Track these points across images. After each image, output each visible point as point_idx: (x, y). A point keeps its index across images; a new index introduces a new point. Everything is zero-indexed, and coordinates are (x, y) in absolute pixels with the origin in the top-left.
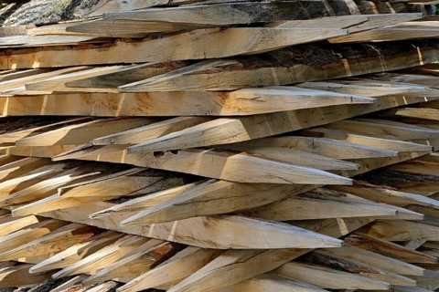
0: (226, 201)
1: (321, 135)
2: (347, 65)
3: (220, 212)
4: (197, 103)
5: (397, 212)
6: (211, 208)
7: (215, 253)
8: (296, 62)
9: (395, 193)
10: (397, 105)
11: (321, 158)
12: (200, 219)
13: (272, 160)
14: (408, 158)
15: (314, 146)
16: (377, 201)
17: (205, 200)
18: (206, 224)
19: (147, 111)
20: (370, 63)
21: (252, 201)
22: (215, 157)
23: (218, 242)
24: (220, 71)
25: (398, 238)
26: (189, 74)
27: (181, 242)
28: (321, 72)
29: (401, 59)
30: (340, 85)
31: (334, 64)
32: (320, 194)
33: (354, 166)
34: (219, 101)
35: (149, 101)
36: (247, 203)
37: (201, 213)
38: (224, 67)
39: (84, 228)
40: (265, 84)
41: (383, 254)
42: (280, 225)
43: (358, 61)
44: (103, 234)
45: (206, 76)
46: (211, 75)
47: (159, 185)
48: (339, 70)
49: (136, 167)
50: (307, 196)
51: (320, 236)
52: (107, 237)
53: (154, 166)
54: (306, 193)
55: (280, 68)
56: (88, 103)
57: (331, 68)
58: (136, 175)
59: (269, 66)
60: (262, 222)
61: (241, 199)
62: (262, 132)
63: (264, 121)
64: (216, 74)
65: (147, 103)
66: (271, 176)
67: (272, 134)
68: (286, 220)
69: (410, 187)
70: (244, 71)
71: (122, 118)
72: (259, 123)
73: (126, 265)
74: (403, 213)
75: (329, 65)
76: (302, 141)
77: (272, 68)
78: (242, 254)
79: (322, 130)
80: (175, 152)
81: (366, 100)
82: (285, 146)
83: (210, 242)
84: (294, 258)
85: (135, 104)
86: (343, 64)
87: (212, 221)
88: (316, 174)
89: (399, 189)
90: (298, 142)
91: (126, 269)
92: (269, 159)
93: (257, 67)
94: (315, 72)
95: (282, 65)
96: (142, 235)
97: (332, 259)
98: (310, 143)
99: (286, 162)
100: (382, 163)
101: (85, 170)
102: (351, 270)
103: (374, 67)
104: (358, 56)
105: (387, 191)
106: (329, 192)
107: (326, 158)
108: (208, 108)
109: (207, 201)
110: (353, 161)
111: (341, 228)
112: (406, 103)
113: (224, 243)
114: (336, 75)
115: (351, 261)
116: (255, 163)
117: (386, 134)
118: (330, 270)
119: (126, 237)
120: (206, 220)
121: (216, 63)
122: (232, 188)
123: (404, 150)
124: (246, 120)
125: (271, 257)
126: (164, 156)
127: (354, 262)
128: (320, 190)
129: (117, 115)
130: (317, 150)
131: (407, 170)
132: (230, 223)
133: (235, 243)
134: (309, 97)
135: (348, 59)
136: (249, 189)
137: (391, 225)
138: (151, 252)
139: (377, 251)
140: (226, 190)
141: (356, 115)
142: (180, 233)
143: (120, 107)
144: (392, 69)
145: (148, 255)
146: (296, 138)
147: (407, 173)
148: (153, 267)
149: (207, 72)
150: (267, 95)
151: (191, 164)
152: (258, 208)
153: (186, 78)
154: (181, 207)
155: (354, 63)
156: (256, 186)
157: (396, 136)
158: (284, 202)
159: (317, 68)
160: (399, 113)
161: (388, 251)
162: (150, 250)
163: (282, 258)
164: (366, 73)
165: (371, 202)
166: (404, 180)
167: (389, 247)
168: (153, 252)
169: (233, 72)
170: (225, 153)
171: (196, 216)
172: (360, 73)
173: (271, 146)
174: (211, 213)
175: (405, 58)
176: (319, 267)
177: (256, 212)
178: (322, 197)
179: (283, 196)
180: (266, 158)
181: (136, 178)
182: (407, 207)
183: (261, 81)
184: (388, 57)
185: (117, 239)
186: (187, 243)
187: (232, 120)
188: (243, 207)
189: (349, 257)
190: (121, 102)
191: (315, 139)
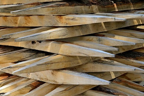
0: (61, 63)
1: (104, 36)
2: (115, 6)
3: (58, 68)
4: (49, 21)
5: (135, 69)
6: (54, 67)
7: (56, 86)
8: (93, 4)
9: (135, 61)
10: (137, 24)
11: (102, 45)
12: (50, 71)
13: (81, 46)
14: (142, 47)
15: (99, 40)
16: (127, 65)
17: (51, 63)
18: (52, 73)
19: (29, 24)
20: (126, 6)
21: (72, 64)
22: (57, 44)
23: (57, 81)
24: (58, 7)
25: (136, 80)
26: (44, 7)
27: (43, 81)
28: (104, 9)
29: (139, 4)
30: (111, 14)
31: (110, 6)
32: (103, 61)
33: (116, 49)
34: (58, 20)
35: (30, 20)
36: (70, 65)
37: (49, 68)
38: (60, 5)
39: (4, 74)
40: (79, 13)
41: (130, 87)
42: (84, 75)
43: (121, 5)
44: (11, 77)
45: (52, 8)
46: (54, 8)
47: (34, 56)
48: (112, 8)
49: (25, 48)
50: (97, 62)
51: (101, 79)
52: (13, 78)
53: (32, 48)
54: (97, 60)
55: (86, 6)
56: (5, 21)
57: (108, 7)
58: (24, 52)
59: (81, 5)
60: (76, 73)
61: (68, 63)
62: (77, 34)
63: (78, 29)
64: (57, 8)
65: (29, 21)
66: (80, 53)
67: (82, 35)
68: (88, 72)
69: (142, 59)
70: (70, 7)
71: (19, 27)
72: (76, 30)
73: (18, 90)
74: (138, 70)
75: (108, 6)
76: (94, 38)
77: (82, 6)
78: (68, 87)
79: (104, 34)
80: (40, 42)
81: (121, 20)
82: (88, 40)
83: (54, 81)
84: (91, 88)
85: (24, 21)
86: (114, 6)
87: (55, 72)
88: (99, 52)
89: (137, 59)
90: (93, 38)
91: (18, 92)
92: (79, 45)
93: (75, 5)
94: (101, 9)
95: (87, 5)
96: (27, 77)
97: (108, 89)
98: (98, 39)
99: (86, 47)
100: (130, 49)
101: (4, 50)
102: (115, 94)
103: (127, 8)
104: (121, 3)
105: (132, 60)
106: (107, 60)
107: (104, 46)
108: (54, 23)
109: (52, 63)
110: (116, 47)
111: (112, 76)
112: (141, 23)
113: (60, 82)
114: (111, 10)
115: (116, 90)
116: (73, 47)
117: (132, 36)
118: (106, 94)
119: (20, 78)
120: (53, 72)
121: (57, 3)
122: (64, 58)
123: (139, 42)
124: (70, 28)
125: (81, 88)
126: (36, 44)
127: (117, 90)
128: (103, 59)
129: (17, 26)
130: (101, 42)
131: (141, 52)
132: (62, 73)
133: (65, 82)
134: (96, 18)
135: (116, 4)
136: (71, 59)
137: (134, 75)
138: (29, 85)
139: (127, 86)
140: (60, 58)
141: (120, 28)
142: (42, 77)
143: (18, 22)
144: (135, 9)
145: (28, 86)
146: (92, 37)
147: (141, 53)
148: (30, 91)
149: (52, 7)
150: (78, 17)
151: (47, 47)
152: (76, 66)
153: (43, 9)
154: (40, 66)
155: (119, 5)
156: (74, 57)
157: (136, 37)
158: (87, 64)
159: (102, 7)
160: (138, 27)
161: (132, 86)
162: (29, 84)
163: (86, 88)
164: (124, 10)
165: (124, 65)
166: (140, 56)
167: (132, 84)
168: (31, 85)
169: (64, 7)
170: (61, 43)
171: (47, 70)
172: (122, 10)
173: (82, 40)
174: (54, 69)
175: (141, 4)
176: (101, 93)
177: (75, 69)
178: (104, 62)
179: (86, 62)
180: (78, 45)
181: (24, 53)
182: (140, 67)
183: (77, 11)
184: (133, 3)
185: (16, 79)
186: (45, 81)
187: (64, 28)
188: (68, 66)
189: (115, 88)
190: (19, 21)
191: (100, 37)
